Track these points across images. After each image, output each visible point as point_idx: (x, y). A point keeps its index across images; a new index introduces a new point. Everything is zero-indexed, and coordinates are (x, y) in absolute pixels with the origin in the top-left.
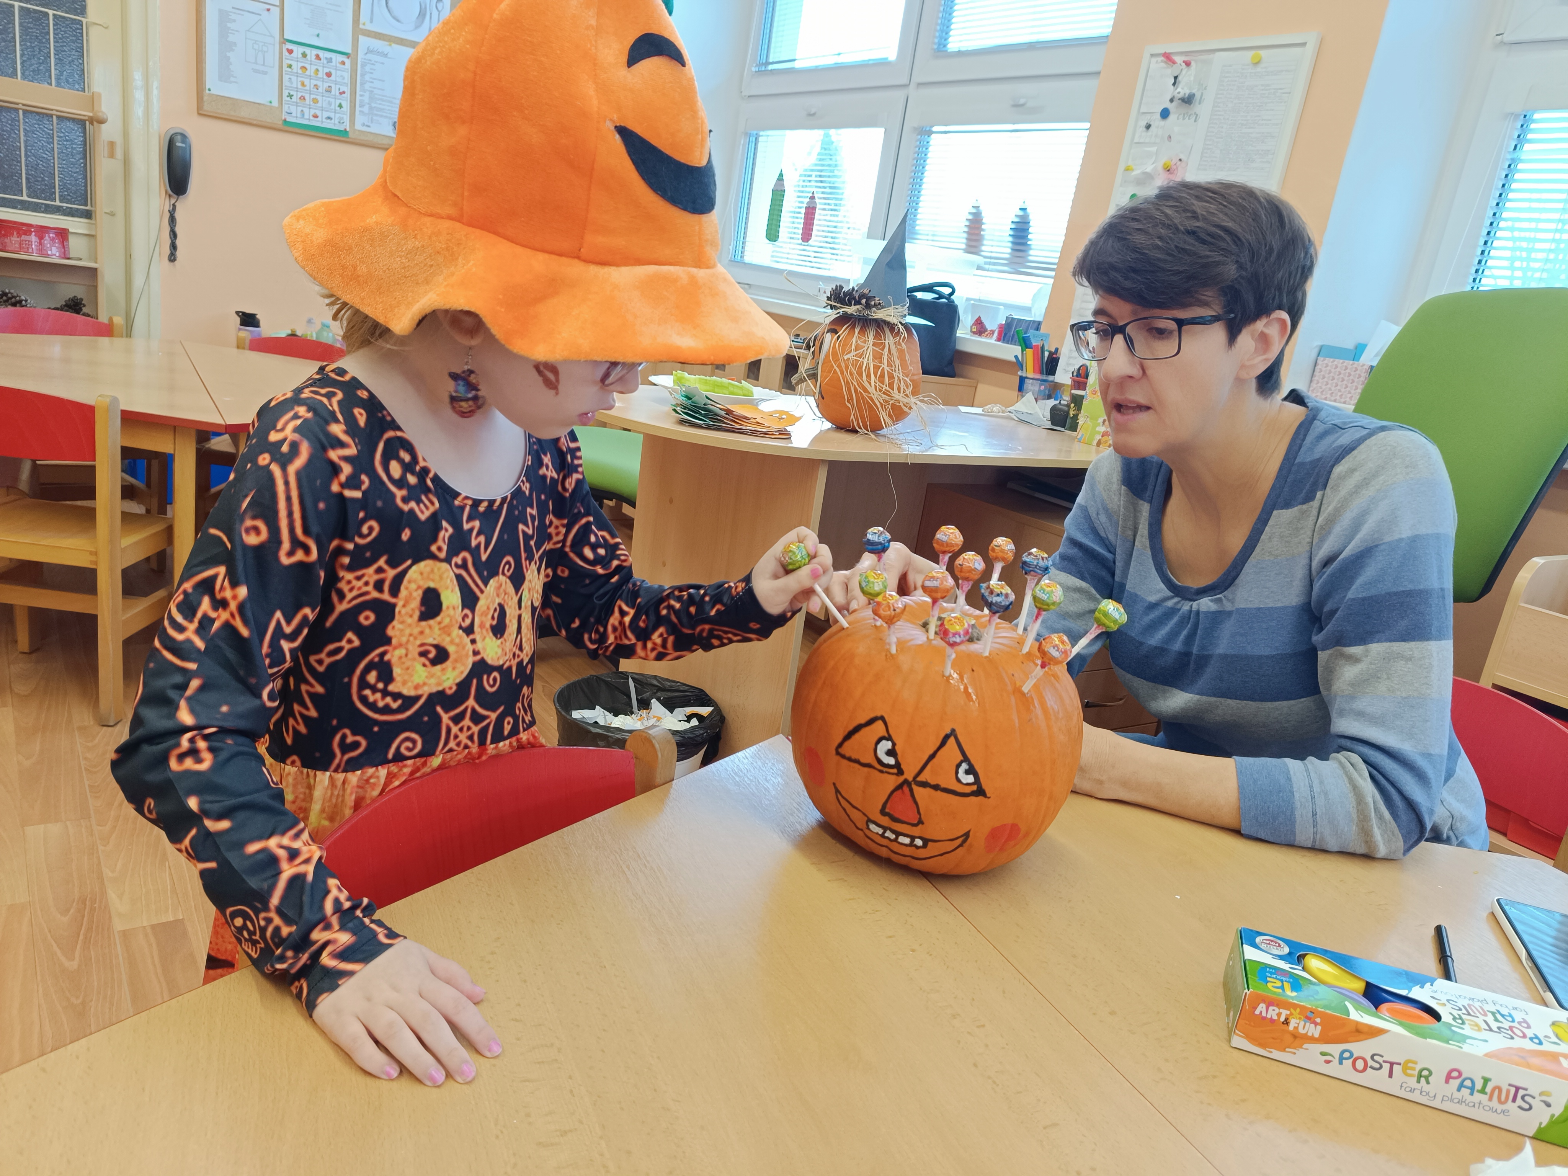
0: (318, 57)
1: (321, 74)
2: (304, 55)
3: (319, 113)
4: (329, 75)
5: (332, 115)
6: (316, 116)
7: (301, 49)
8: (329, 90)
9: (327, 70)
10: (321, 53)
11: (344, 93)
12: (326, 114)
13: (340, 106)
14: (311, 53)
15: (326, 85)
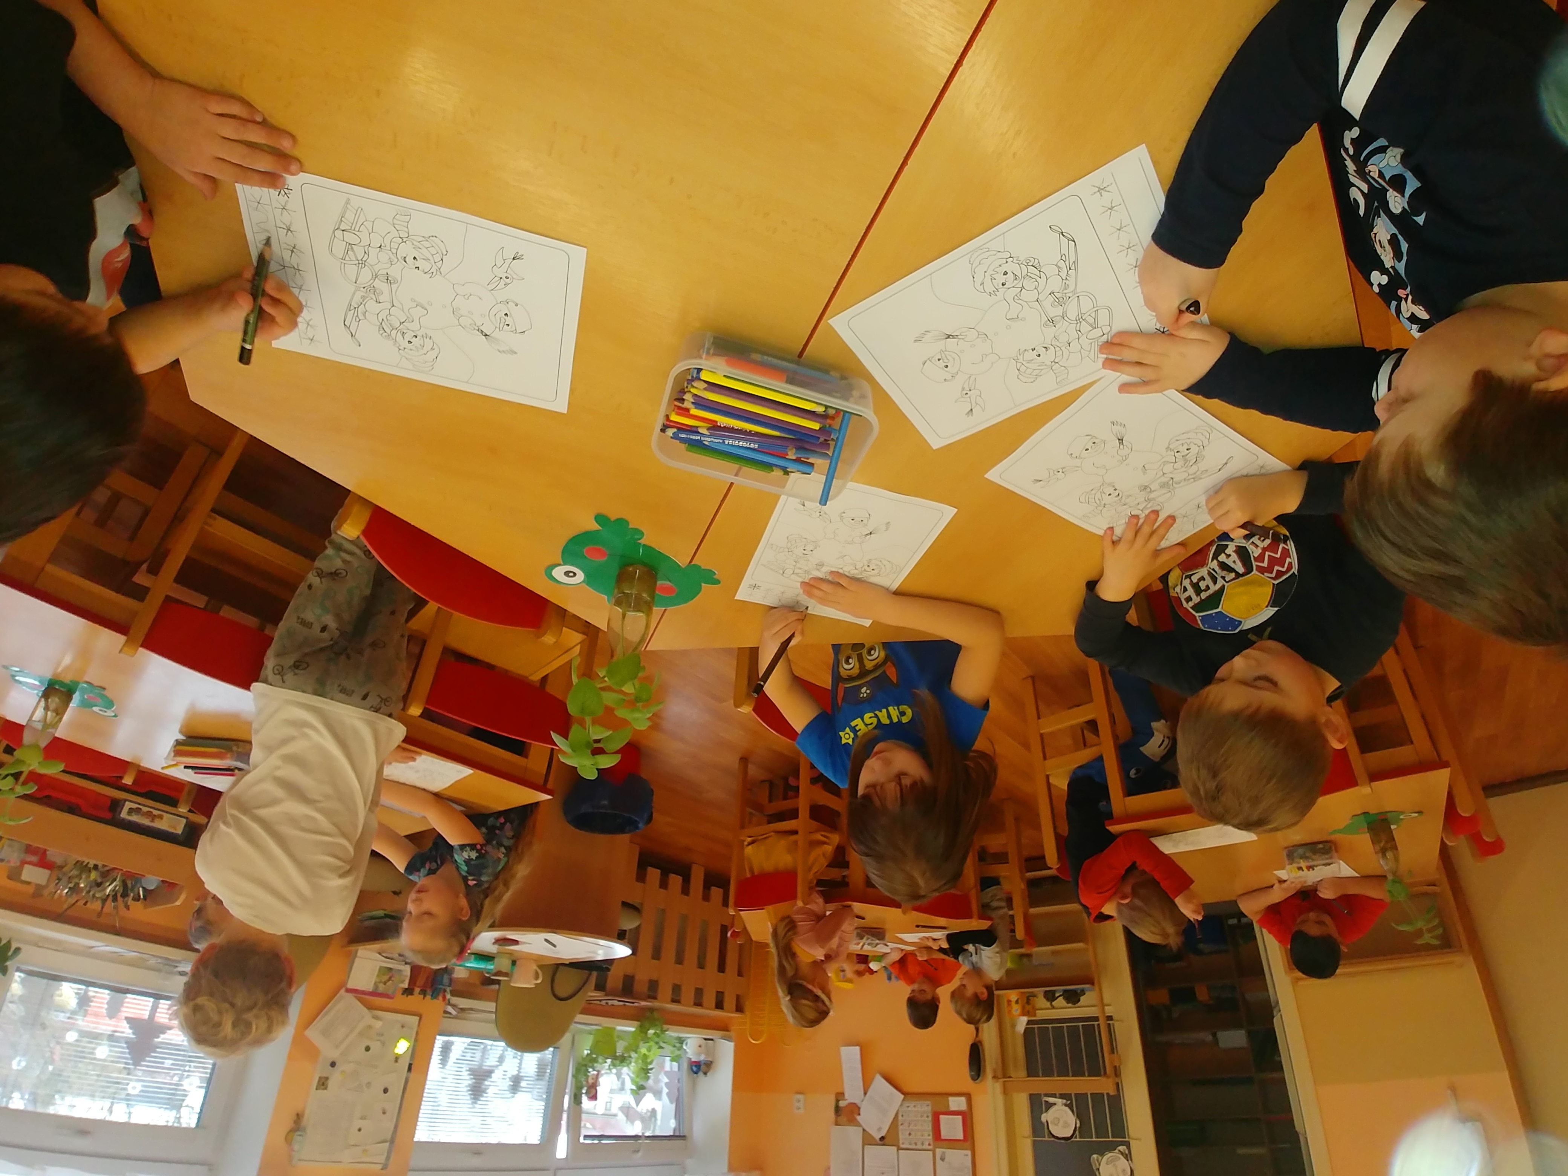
0: (916, 1144)
1: (913, 1133)
2: (923, 1144)
3: (914, 1109)
4: (910, 1134)
5: (907, 1109)
6: (915, 1106)
7: (924, 1147)
8: (909, 1124)
9: (911, 1137)
10: (914, 1147)
11: (902, 1124)
12: (909, 1109)
13: (902, 1116)
14: (919, 1146)
15: (911, 1128)
